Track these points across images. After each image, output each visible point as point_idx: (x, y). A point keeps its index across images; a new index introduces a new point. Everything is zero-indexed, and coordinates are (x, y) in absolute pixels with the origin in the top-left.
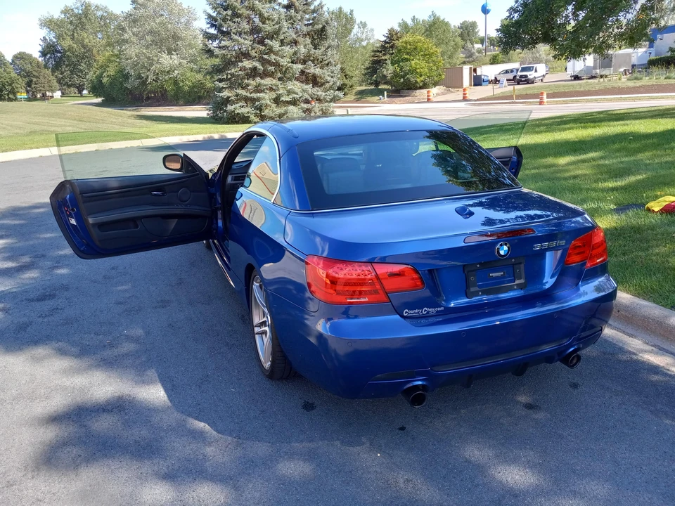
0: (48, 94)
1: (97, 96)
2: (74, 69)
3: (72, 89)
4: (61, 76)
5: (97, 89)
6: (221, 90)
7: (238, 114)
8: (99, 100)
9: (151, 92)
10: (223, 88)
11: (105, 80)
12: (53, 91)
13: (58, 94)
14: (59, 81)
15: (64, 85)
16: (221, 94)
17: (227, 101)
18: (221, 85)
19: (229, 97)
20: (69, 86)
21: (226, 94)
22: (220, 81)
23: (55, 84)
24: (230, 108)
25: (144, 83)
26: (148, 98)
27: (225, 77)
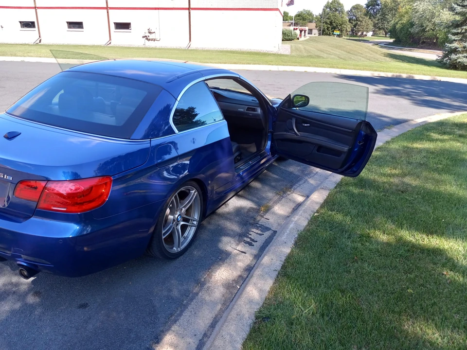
0: (365, 33)
1: (391, 37)
2: (384, 18)
3: (381, 31)
4: (377, 22)
5: (393, 33)
6: (452, 42)
7: (459, 62)
8: (392, 40)
9: (426, 38)
10: (455, 40)
11: (397, 26)
12: (367, 32)
13: (370, 34)
14: (375, 26)
15: (377, 28)
16: (450, 45)
17: (455, 51)
18: (453, 38)
19: (457, 48)
20: (380, 29)
21: (455, 45)
22: (454, 34)
23: (371, 27)
24: (453, 56)
25: (424, 30)
26: (424, 42)
27: (459, 31)
